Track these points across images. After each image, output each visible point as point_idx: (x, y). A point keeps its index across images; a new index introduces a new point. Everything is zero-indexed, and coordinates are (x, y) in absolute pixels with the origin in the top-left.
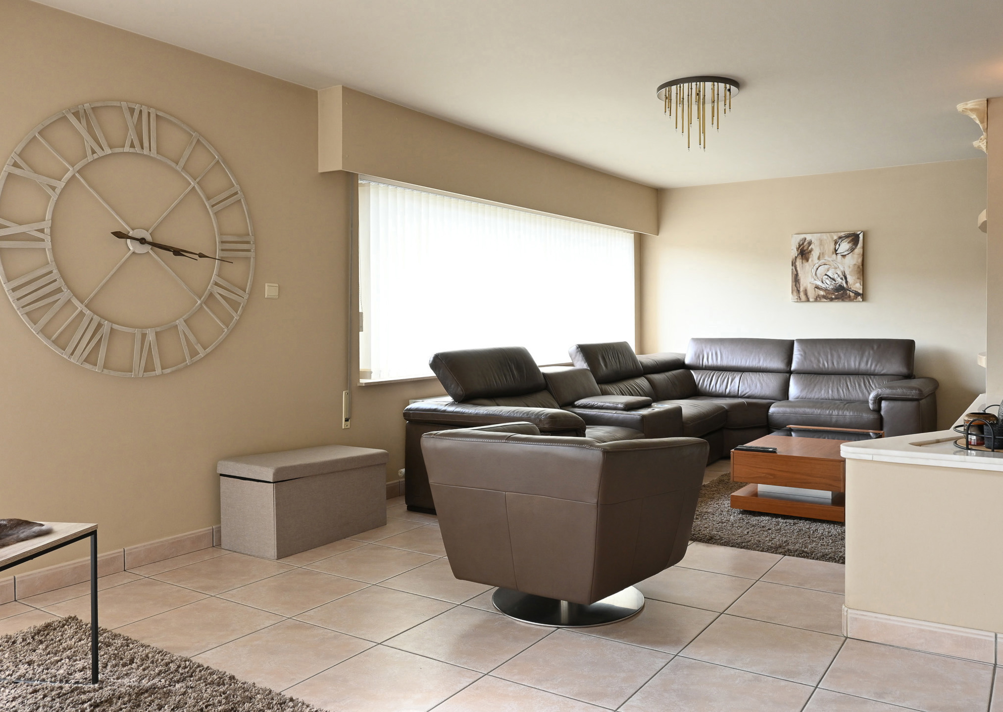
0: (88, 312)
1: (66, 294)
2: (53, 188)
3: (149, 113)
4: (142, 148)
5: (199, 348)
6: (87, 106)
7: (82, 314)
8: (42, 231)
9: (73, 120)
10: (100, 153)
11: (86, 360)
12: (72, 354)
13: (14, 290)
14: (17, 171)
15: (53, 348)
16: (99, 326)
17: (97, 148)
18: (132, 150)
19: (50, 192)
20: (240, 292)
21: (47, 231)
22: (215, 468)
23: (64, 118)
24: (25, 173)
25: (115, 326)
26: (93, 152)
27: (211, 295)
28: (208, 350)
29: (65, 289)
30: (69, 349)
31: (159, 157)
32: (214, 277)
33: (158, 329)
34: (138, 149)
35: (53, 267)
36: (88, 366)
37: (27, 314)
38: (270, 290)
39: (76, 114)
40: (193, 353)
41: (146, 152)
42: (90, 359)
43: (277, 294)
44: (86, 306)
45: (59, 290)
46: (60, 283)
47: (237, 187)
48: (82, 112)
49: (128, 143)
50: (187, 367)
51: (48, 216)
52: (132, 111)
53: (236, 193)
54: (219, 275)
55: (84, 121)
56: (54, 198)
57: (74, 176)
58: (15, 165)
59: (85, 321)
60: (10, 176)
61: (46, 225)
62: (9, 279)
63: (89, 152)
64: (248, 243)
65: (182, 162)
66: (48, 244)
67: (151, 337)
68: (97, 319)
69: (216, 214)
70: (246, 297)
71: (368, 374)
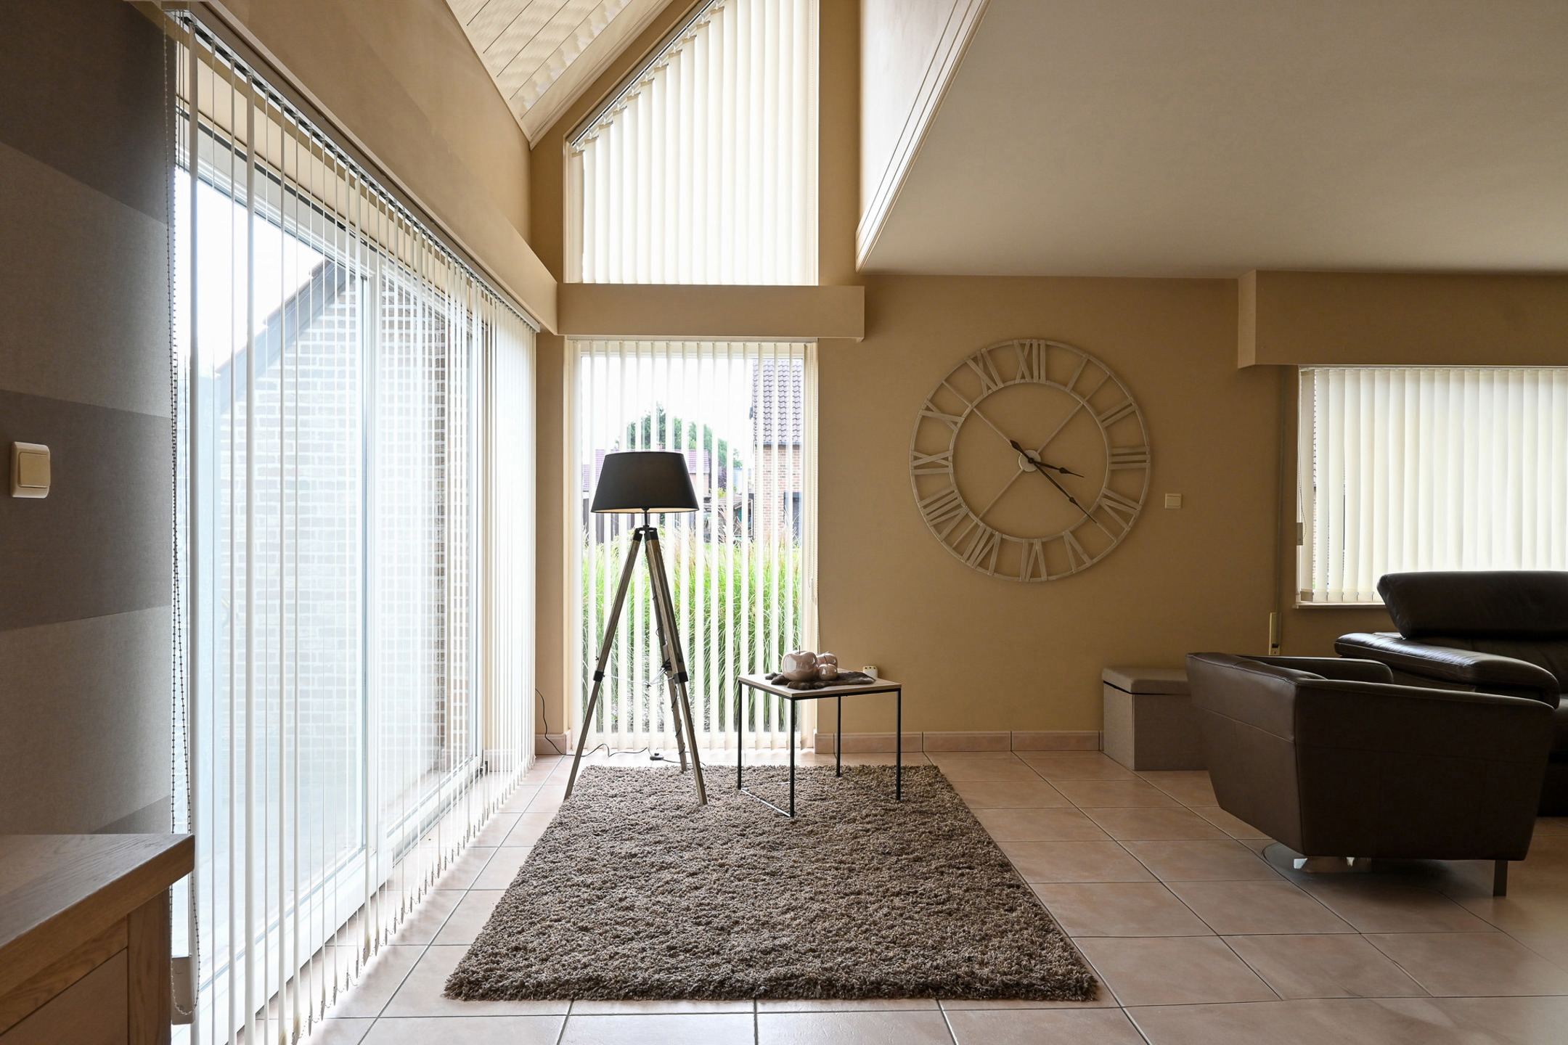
0: (982, 524)
1: (965, 508)
2: (956, 423)
3: (1039, 345)
4: (1032, 377)
5: (1085, 558)
6: (984, 350)
7: (977, 526)
8: (946, 459)
9: (972, 364)
10: (994, 388)
11: (980, 564)
12: (968, 559)
13: (925, 507)
14: (929, 414)
15: (954, 554)
16: (992, 536)
17: (991, 385)
18: (1023, 381)
19: (953, 426)
20: (1133, 504)
21: (950, 459)
22: (1100, 676)
23: (965, 364)
24: (935, 414)
25: (1005, 536)
26: (989, 388)
27: (1100, 507)
28: (1095, 560)
29: (964, 506)
30: (966, 555)
31: (1048, 383)
32: (1104, 490)
33: (1044, 540)
34: (1028, 380)
35: (954, 487)
36: (980, 569)
37: (935, 526)
38: (1170, 501)
39: (975, 360)
40: (1080, 562)
41: (1035, 380)
42: (983, 564)
43: (1179, 504)
44: (981, 519)
45: (959, 506)
46: (960, 500)
47: (1131, 399)
48: (979, 356)
49: (1019, 375)
50: (1072, 575)
51: (951, 447)
52: (1023, 346)
53: (1131, 405)
54: (1110, 487)
55: (981, 364)
56: (956, 431)
57: (972, 411)
58: (928, 409)
59: (979, 532)
60: (924, 417)
61: (950, 454)
62: (922, 498)
63: (985, 388)
64: (1144, 453)
65: (1071, 385)
66: (951, 470)
67: (1038, 547)
68: (989, 530)
69: (1107, 428)
70: (1139, 508)
71: (1308, 595)
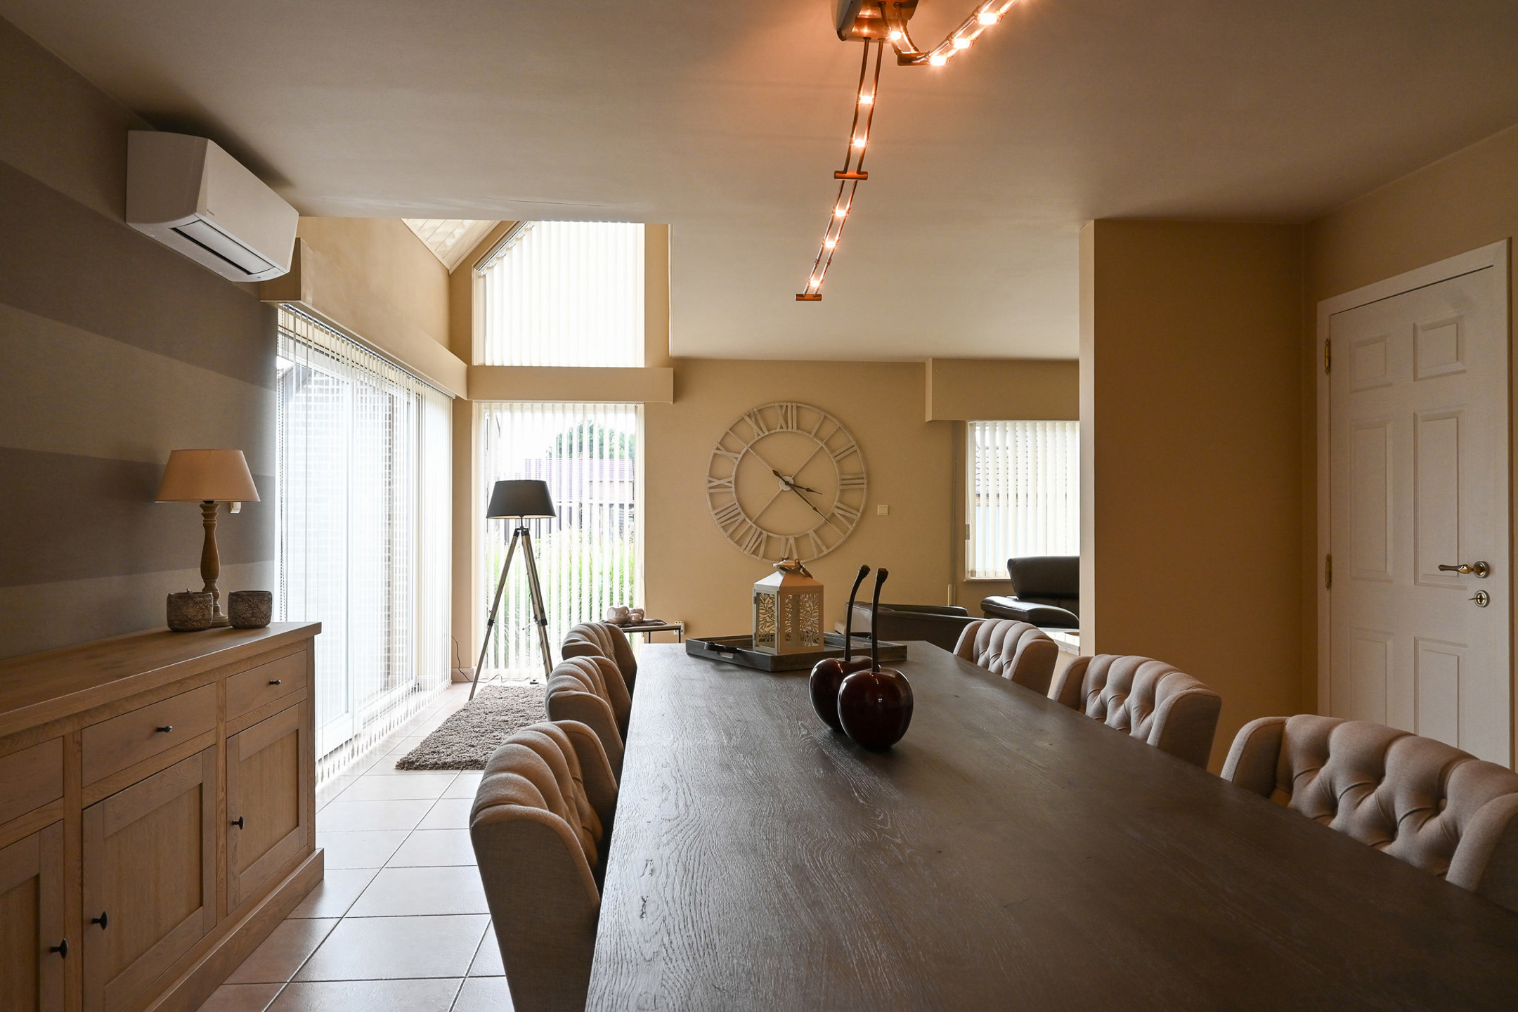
0: (754, 526)
1: (743, 516)
2: (737, 458)
3: (792, 406)
4: (788, 428)
5: (824, 548)
6: (755, 409)
7: (751, 527)
8: (730, 482)
9: (747, 419)
10: (762, 435)
11: (754, 553)
12: (745, 549)
13: (716, 514)
14: (718, 452)
15: (735, 545)
16: (761, 533)
17: (760, 432)
18: (781, 430)
19: (735, 461)
20: (855, 512)
21: (733, 482)
22: (834, 627)
23: (743, 419)
24: (723, 452)
25: (770, 534)
26: (759, 435)
27: (833, 515)
28: (830, 550)
29: (742, 513)
30: (744, 546)
31: (799, 431)
32: (836, 503)
33: (796, 536)
34: (785, 429)
35: (736, 501)
36: (753, 556)
37: (722, 527)
38: (881, 510)
39: (749, 416)
40: (820, 551)
41: (790, 430)
42: (755, 552)
43: (887, 512)
44: (754, 523)
45: (739, 514)
46: (740, 509)
47: (854, 443)
48: (752, 414)
49: (779, 427)
50: (816, 560)
51: (734, 474)
52: (782, 406)
53: (854, 446)
54: (840, 501)
55: (753, 419)
56: (737, 463)
57: (748, 450)
58: (718, 449)
59: (753, 530)
60: (715, 454)
61: (733, 479)
62: (714, 508)
63: (756, 435)
64: (863, 478)
65: (814, 432)
66: (733, 489)
67: (792, 541)
68: (759, 529)
69: (838, 462)
70: (859, 515)
71: (973, 573)
